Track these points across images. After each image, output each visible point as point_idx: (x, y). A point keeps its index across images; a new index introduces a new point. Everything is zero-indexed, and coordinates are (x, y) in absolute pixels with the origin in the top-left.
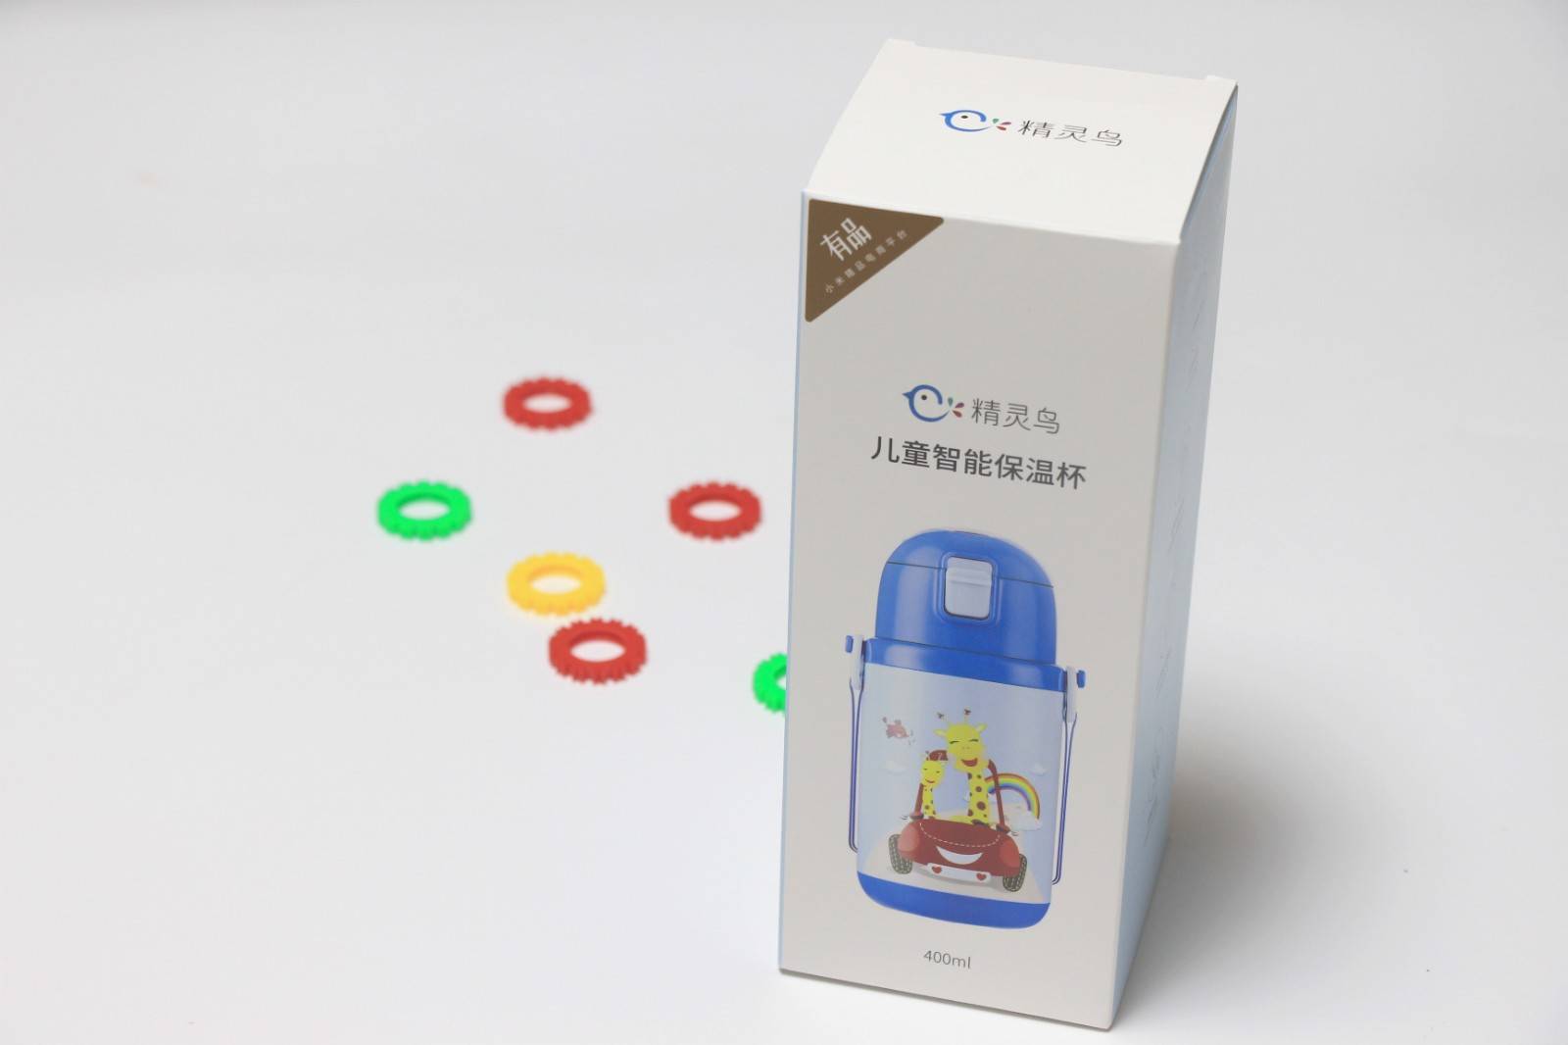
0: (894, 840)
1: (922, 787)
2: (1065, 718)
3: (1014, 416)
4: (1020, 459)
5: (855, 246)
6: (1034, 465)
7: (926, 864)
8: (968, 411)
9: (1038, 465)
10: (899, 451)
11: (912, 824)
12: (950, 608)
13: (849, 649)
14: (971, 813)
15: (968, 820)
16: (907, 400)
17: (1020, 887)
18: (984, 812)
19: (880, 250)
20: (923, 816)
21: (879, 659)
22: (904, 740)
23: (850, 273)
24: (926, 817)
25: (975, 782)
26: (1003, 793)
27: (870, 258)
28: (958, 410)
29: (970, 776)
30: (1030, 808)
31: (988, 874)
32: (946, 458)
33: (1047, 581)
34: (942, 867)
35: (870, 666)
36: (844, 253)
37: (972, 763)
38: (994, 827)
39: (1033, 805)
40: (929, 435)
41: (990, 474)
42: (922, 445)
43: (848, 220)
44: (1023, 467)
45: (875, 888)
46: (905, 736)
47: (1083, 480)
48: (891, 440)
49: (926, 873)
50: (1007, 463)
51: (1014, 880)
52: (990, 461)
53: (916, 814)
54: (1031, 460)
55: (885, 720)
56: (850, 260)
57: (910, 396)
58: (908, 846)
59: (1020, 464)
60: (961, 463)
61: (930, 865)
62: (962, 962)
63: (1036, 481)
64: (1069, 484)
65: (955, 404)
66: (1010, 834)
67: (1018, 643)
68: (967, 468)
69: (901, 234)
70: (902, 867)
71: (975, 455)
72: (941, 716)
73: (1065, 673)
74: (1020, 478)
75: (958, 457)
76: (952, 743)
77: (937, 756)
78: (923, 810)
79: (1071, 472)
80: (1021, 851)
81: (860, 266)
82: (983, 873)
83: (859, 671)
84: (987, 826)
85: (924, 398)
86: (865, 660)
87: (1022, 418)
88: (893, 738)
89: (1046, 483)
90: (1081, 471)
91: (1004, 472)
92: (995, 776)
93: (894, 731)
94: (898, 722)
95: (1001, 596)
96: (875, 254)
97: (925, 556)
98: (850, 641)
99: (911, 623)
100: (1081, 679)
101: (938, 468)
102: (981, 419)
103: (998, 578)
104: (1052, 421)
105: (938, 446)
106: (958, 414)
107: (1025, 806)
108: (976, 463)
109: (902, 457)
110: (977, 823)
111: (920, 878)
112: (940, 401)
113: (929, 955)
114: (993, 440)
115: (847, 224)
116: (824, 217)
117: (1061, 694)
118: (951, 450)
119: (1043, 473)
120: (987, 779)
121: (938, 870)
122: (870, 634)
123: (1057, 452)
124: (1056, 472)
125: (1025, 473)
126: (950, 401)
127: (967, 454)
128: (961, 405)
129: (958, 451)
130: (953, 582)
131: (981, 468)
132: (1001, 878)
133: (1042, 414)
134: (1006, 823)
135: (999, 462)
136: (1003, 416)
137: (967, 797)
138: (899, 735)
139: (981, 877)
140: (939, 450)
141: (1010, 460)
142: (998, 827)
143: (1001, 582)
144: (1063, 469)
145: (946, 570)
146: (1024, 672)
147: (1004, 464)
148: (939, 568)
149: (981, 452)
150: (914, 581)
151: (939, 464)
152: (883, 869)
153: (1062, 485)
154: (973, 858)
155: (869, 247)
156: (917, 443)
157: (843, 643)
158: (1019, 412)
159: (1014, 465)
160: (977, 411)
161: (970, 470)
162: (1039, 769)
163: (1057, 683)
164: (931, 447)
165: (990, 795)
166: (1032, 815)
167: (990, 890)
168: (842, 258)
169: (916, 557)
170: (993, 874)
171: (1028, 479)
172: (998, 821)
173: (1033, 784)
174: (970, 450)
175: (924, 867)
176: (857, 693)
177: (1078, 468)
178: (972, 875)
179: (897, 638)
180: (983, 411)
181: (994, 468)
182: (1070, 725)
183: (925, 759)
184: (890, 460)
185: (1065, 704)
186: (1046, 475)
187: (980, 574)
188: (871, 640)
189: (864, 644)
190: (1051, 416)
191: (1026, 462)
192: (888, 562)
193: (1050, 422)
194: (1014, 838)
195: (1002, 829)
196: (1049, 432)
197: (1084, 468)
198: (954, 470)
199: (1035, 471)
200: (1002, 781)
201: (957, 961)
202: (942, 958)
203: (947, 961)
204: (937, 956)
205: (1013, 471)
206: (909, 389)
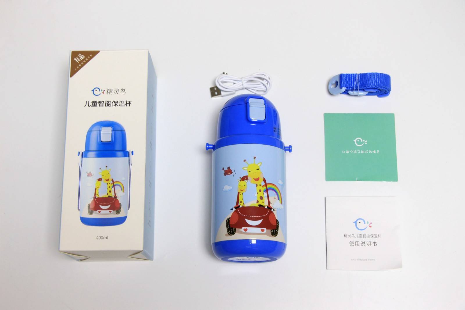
0: (89, 206)
1: (96, 189)
2: (129, 164)
3: (116, 92)
4: (117, 101)
5: (81, 59)
6: (120, 102)
7: (97, 211)
8: (106, 92)
9: (121, 102)
10: (91, 104)
11: (93, 200)
12: (103, 140)
13: (79, 155)
14: (108, 194)
15: (107, 196)
16: (92, 91)
17: (120, 213)
18: (111, 193)
19: (87, 59)
20: (96, 197)
21: (86, 156)
22: (92, 177)
23: (80, 65)
24: (97, 197)
25: (109, 185)
26: (115, 187)
27: (84, 61)
28: (104, 92)
29: (107, 184)
30: (122, 190)
31: (112, 211)
32: (101, 104)
33: (124, 129)
34: (101, 211)
35: (84, 159)
36: (79, 61)
37: (108, 180)
38: (113, 197)
39: (123, 189)
40: (97, 99)
41: (111, 106)
42: (96, 102)
43: (80, 54)
44: (118, 103)
45: (85, 221)
46: (92, 176)
47: (131, 104)
48: (89, 102)
49: (97, 213)
50: (114, 102)
51: (118, 212)
52: (111, 103)
53: (95, 197)
55: (87, 172)
56: (80, 62)
58: (92, 206)
59: (117, 102)
60: (104, 104)
61: (98, 211)
62: (106, 238)
63: (121, 106)
64: (128, 105)
65: (103, 91)
66: (117, 198)
67: (118, 147)
68: (106, 105)
69: (91, 55)
70: (91, 213)
71: (107, 102)
72: (100, 169)
73: (129, 152)
74: (117, 106)
75: (104, 103)
76: (103, 175)
77: (100, 180)
78: (96, 195)
79: (128, 102)
80: (120, 202)
81: (82, 63)
82: (111, 211)
83: (81, 161)
84: (111, 197)
85: (96, 90)
86: (82, 157)
88: (89, 177)
89: (123, 106)
90: (131, 102)
91: (114, 105)
92: (113, 183)
93: (89, 175)
94: (90, 172)
95: (114, 136)
96: (86, 60)
97: (96, 128)
98: (79, 153)
99: (93, 146)
100: (132, 152)
101: (99, 106)
102: (109, 93)
103: (113, 131)
104: (124, 91)
105: (99, 101)
106: (104, 93)
107: (120, 189)
108: (108, 104)
109: (91, 105)
110: (109, 196)
111: (96, 215)
112: (100, 90)
113: (98, 238)
114: (111, 98)
115: (80, 55)
116: (75, 54)
117: (128, 158)
118: (102, 102)
119: (122, 104)
120: (111, 184)
121: (99, 212)
122: (83, 150)
123: (125, 98)
124: (125, 103)
127: (106, 102)
128: (104, 91)
129: (104, 102)
130: (103, 133)
131: (109, 105)
132: (115, 211)
134: (116, 195)
135: (113, 103)
136: (113, 92)
137: (107, 190)
138: (90, 176)
139: (110, 212)
140: (100, 102)
141: (115, 102)
143: (114, 131)
144: (127, 102)
145: (101, 131)
146: (120, 153)
147: (114, 103)
148: (100, 131)
149: (109, 101)
150: (94, 135)
151: (99, 105)
152: (86, 215)
153: (127, 106)
154: (108, 207)
155: (84, 59)
156: (95, 101)
157: (77, 154)
158: (117, 90)
159: (116, 103)
160: (108, 92)
161: (106, 106)
162: (123, 179)
163: (127, 156)
164: (98, 102)
165: (112, 188)
166: (122, 192)
167: (113, 215)
168: (78, 62)
169: (94, 129)
171: (119, 106)
172: (114, 195)
173: (122, 183)
175: (96, 212)
176: (80, 166)
177: (130, 101)
178: (108, 211)
179: (90, 150)
180: (109, 92)
181: (112, 104)
182: (130, 165)
183: (96, 181)
184: (89, 106)
185: (129, 160)
187: (109, 130)
188: (84, 152)
189: (82, 153)
191: (118, 102)
192: (88, 131)
193: (123, 91)
194: (118, 199)
195: (115, 197)
196: (123, 94)
198: (103, 106)
199: (121, 103)
200: (115, 184)
201: (104, 238)
202: (101, 238)
203: (102, 238)
204: (100, 237)
205: (116, 104)
206: (93, 89)
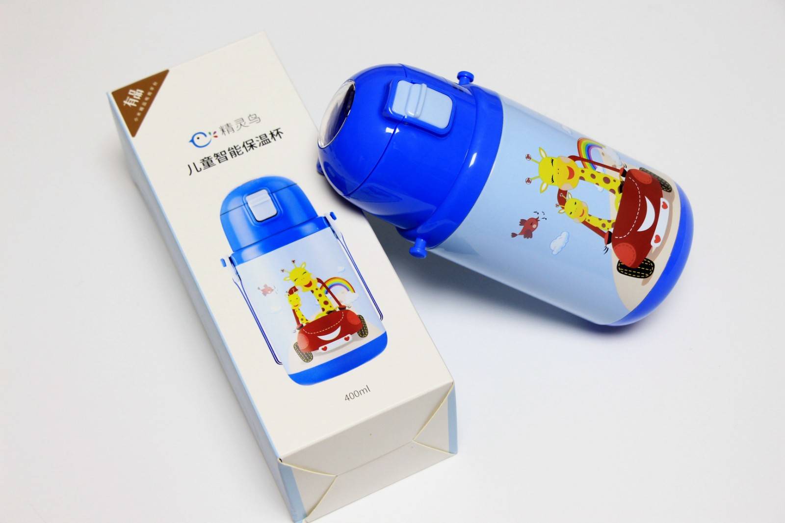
0: (296, 347)
1: (294, 311)
2: (337, 238)
3: (239, 125)
4: (252, 140)
5: (139, 98)
6: (259, 139)
7: (318, 349)
8: (219, 133)
9: (261, 138)
10: (200, 165)
11: (299, 333)
12: (260, 218)
13: (225, 265)
14: (323, 310)
15: (324, 314)
16: (192, 143)
17: (368, 333)
18: (329, 305)
19: (149, 94)
20: (302, 325)
21: (241, 261)
22: (273, 292)
23: (141, 109)
24: (304, 325)
25: (317, 293)
26: (331, 290)
27: (147, 99)
28: (215, 135)
29: (312, 291)
30: (348, 290)
31: (349, 335)
32: (220, 157)
33: (293, 182)
34: (326, 346)
35: (238, 267)
36: (136, 103)
37: (310, 285)
38: (338, 310)
39: (350, 288)
40: (209, 152)
41: (243, 153)
42: (208, 158)
43: (131, 91)
44: (255, 142)
45: (302, 378)
46: (272, 290)
47: (282, 133)
48: (194, 163)
49: (320, 354)
50: (247, 144)
51: (363, 332)
52: (240, 148)
53: (299, 326)
54: (257, 137)
55: (259, 289)
56: (139, 104)
57: (192, 141)
58: (304, 345)
59: (253, 141)
60: (228, 155)
61: (320, 348)
62: (365, 390)
63: (263, 145)
64: (277, 138)
65: (212, 133)
66: (347, 309)
67: (297, 217)
68: (232, 156)
69: (155, 84)
70: (308, 358)
71: (232, 149)
72: (283, 271)
73: (325, 218)
74: (256, 147)
75: (226, 153)
76: (295, 280)
77: (292, 291)
78: (301, 322)
79: (275, 133)
80: (357, 314)
81: (144, 104)
82: (346, 336)
83: (234, 273)
84: (334, 311)
85: (198, 138)
86: (234, 266)
87: (243, 123)
88: (267, 295)
89: (268, 143)
90: (279, 131)
91: (248, 149)
92: (324, 284)
93: (266, 291)
94: (265, 286)
95: (278, 202)
96: (148, 96)
97: (236, 202)
98: (223, 261)
99: (246, 236)
100: (332, 215)
101: (220, 162)
102: (226, 132)
103: (272, 193)
104: (256, 118)
105: (215, 154)
106: (216, 137)
107: (345, 290)
108: (235, 152)
109: (202, 167)
110: (329, 312)
111: (320, 358)
112: (205, 136)
113: (347, 398)
114: (237, 139)
115: (132, 92)
116: (120, 95)
117: (328, 229)
118: (221, 153)
119: (264, 140)
120: (321, 288)
121: (325, 349)
122: (230, 252)
123: (266, 129)
124: (269, 137)
125: (257, 144)
126: (210, 133)
127: (229, 150)
128: (215, 133)
129: (224, 151)
130: (253, 207)
131: (238, 153)
132: (356, 333)
133: (250, 117)
134: (343, 304)
135: (244, 146)
136: (235, 127)
137: (318, 303)
138: (269, 292)
139: (347, 339)
140: (217, 155)
141: (248, 142)
142: (339, 308)
143: (274, 194)
144: (272, 134)
145: (247, 203)
146: (308, 227)
147: (246, 146)
148: (244, 204)
149: (234, 146)
150: (237, 218)
151: (219, 161)
152: (301, 366)
153: (275, 140)
154: (337, 332)
155: (144, 95)
156: (205, 158)
157: (221, 264)
158: (241, 122)
159: (250, 144)
160: (223, 131)
161: (233, 156)
162: (341, 269)
163: (324, 224)
164: (212, 156)
165: (326, 295)
166: (351, 293)
167: (355, 343)
168: (135, 105)
169: (231, 206)
170: (351, 334)
171: (260, 145)
172: (338, 306)
173: (342, 277)
174: (229, 148)
175: (317, 352)
176: (239, 283)
177: (277, 130)
178: (342, 341)
179: (243, 246)
180: (225, 130)
181: (243, 150)
182: (341, 239)
183: (288, 296)
184: (198, 171)
185: (334, 232)
186: (266, 140)
187: (263, 195)
188: (232, 255)
189: (230, 259)
190: (254, 116)
191: (255, 140)
192: (221, 215)
193: (255, 118)
194: (349, 309)
195: (342, 308)
196: (257, 123)
197: (279, 129)
198: (227, 159)
199: (260, 141)
200: (328, 285)
201: (362, 392)
202: (354, 395)
203: (357, 395)
204: (351, 395)
205: (252, 146)
206: (190, 139)
